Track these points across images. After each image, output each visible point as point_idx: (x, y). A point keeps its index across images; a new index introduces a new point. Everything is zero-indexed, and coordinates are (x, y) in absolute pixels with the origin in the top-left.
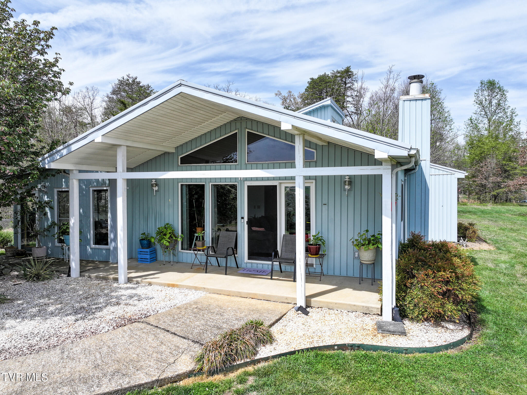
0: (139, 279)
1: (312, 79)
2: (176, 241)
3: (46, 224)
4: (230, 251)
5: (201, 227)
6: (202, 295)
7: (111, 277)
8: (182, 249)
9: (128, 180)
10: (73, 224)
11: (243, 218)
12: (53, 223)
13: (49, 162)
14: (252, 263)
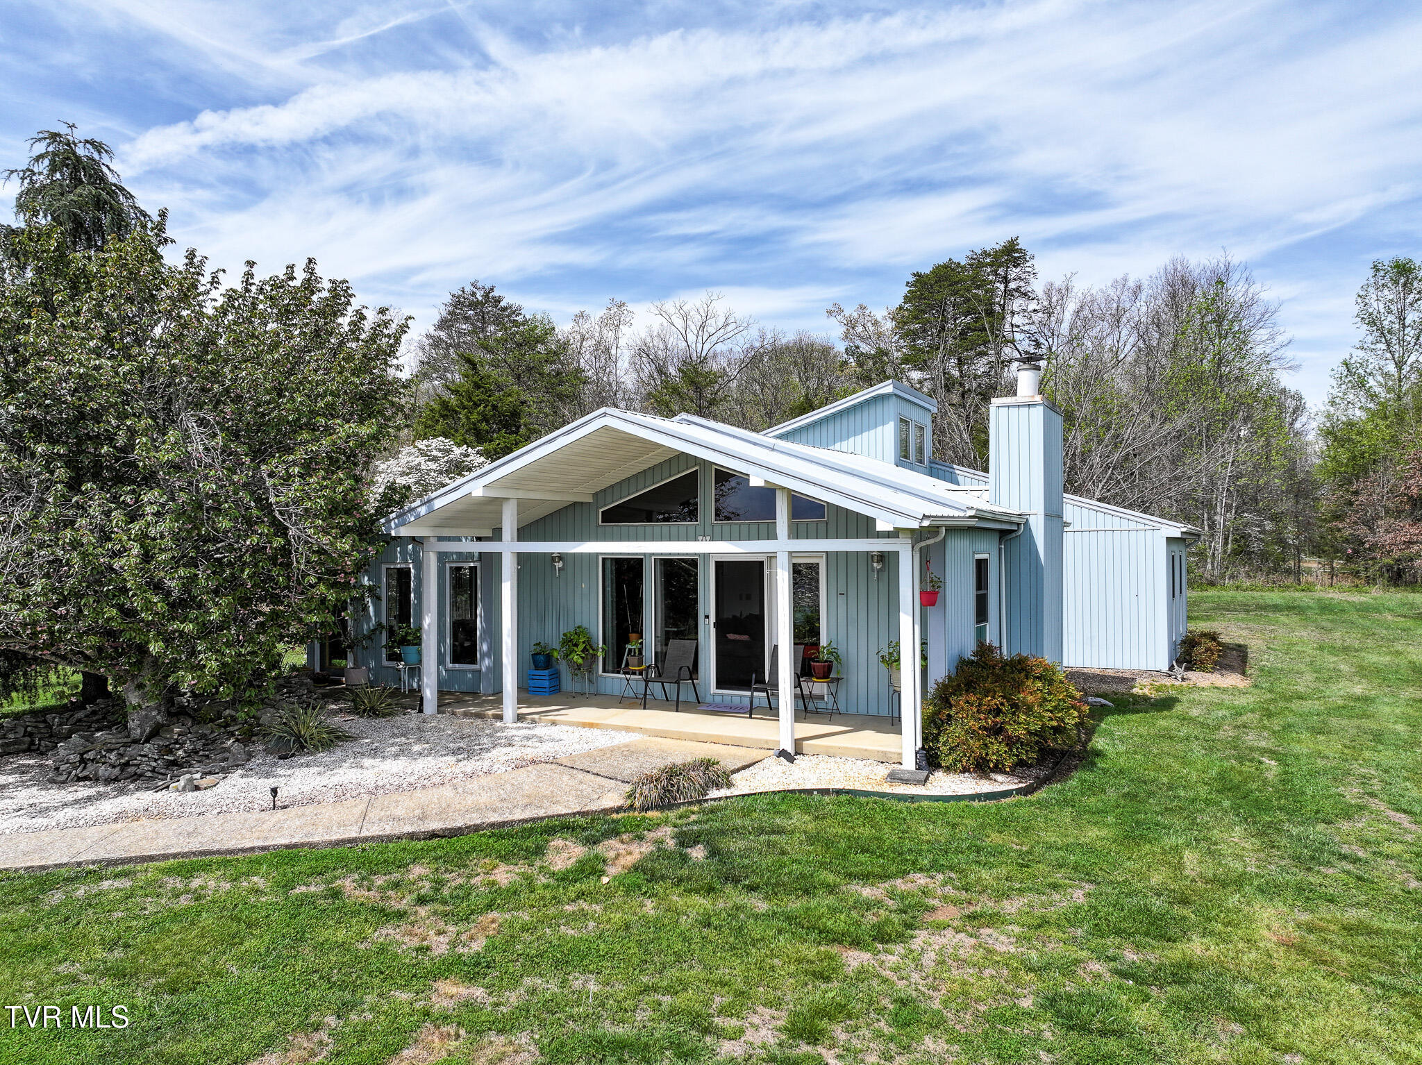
0: (536, 717)
1: (917, 275)
2: (595, 657)
3: (365, 627)
4: (685, 673)
5: (637, 632)
6: (637, 738)
7: (490, 713)
8: (604, 671)
9: (518, 554)
10: (429, 625)
11: (707, 617)
12: (379, 625)
13: (397, 526)
14: (723, 695)
